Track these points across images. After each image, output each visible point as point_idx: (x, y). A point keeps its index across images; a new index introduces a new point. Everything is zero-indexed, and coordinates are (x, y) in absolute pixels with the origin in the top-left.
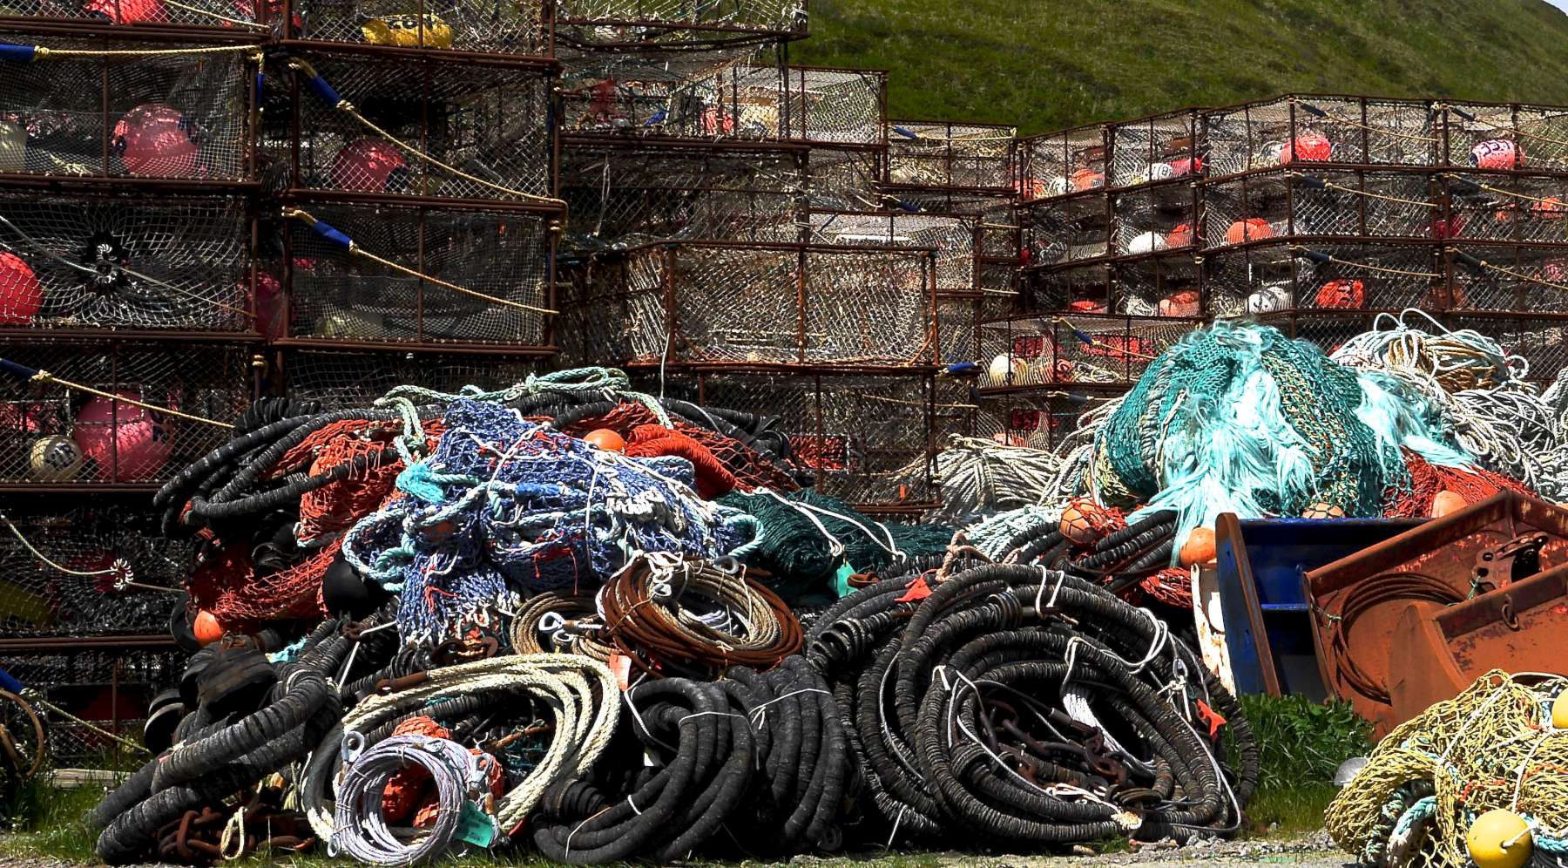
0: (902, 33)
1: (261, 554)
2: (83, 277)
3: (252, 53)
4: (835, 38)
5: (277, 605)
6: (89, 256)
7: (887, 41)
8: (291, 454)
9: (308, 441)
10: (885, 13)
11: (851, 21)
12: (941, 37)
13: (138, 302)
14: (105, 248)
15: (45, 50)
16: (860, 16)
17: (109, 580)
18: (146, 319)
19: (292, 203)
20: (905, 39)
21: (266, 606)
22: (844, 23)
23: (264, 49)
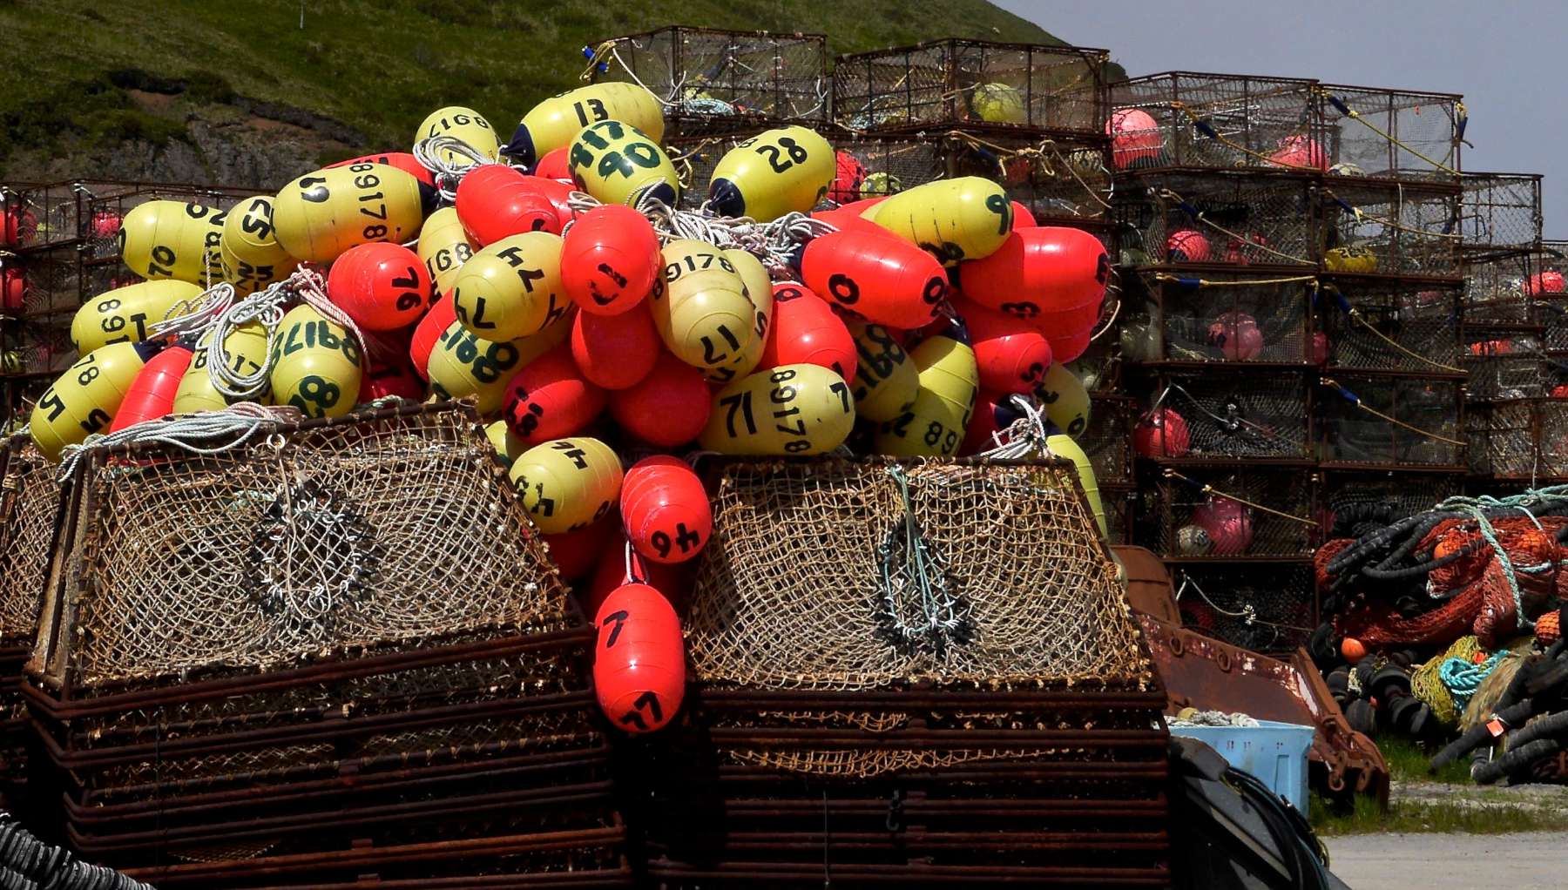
0: (501, 83)
1: (1405, 602)
2: (1221, 425)
3: (1311, 281)
4: (438, 88)
5: (1420, 634)
6: (1223, 411)
7: (486, 90)
8: (1425, 540)
9: (1433, 532)
10: (481, 62)
11: (451, 70)
12: (538, 86)
13: (1250, 442)
14: (1232, 406)
15: (1205, 282)
16: (459, 65)
17: (1243, 618)
18: (1252, 451)
19: (1326, 376)
20: (503, 88)
21: (1412, 636)
22: (444, 73)
23: (1317, 278)
